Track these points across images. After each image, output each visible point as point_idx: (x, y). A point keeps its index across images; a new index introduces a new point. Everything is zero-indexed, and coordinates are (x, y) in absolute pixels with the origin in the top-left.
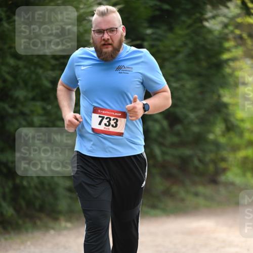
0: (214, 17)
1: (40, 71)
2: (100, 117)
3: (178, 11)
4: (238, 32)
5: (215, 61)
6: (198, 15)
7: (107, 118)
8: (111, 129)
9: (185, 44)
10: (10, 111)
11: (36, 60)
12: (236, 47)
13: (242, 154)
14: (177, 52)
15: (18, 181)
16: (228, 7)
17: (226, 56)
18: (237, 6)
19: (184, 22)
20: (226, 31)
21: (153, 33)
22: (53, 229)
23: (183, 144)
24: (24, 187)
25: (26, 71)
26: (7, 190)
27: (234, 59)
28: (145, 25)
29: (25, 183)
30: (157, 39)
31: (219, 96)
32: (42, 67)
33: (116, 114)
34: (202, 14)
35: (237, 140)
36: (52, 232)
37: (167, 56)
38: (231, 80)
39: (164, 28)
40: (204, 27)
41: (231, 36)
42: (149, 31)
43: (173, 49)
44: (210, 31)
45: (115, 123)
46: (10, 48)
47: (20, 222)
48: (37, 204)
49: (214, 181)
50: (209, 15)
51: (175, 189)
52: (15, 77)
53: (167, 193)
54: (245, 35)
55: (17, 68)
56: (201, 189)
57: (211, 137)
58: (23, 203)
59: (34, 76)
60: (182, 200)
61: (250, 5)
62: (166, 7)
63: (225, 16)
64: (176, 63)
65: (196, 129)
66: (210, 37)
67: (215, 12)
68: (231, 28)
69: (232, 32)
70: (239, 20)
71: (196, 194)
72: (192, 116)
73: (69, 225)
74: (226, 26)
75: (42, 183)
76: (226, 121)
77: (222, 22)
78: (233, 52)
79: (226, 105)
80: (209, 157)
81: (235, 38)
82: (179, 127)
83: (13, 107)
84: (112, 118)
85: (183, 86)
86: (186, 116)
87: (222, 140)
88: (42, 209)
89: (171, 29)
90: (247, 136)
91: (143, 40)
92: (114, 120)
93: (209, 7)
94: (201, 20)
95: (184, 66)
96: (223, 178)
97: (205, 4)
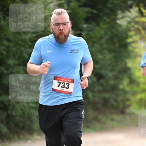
0: (122, 18)
1: (22, 49)
2: (58, 82)
3: (102, 14)
4: (136, 26)
5: (123, 43)
6: (113, 16)
7: (63, 83)
8: (65, 90)
9: (106, 33)
10: (5, 72)
11: (20, 42)
12: (135, 35)
13: (139, 96)
14: (101, 38)
15: (10, 112)
16: (130, 12)
17: (129, 40)
18: (136, 11)
19: (105, 20)
20: (129, 26)
21: (87, 27)
22: (30, 139)
23: (105, 91)
24: (13, 116)
25: (14, 49)
26: (3, 117)
27: (134, 42)
28: (83, 22)
29: (14, 113)
30: (90, 31)
31: (126, 63)
32: (23, 46)
33: (68, 81)
34: (116, 16)
35: (136, 88)
36: (29, 141)
37: (95, 40)
38: (132, 54)
39: (94, 24)
40: (117, 23)
41: (132, 29)
42: (85, 26)
43: (99, 36)
44: (120, 26)
45: (67, 86)
46: (5, 35)
47: (11, 135)
48: (21, 125)
49: (123, 112)
50: (120, 16)
51: (100, 117)
52: (8, 52)
53: (96, 119)
54: (140, 28)
55: (9, 47)
56: (115, 117)
57: (121, 87)
58: (12, 125)
59: (19, 52)
60: (105, 123)
61: (143, 11)
62: (95, 12)
63: (129, 17)
64: (101, 44)
65: (112, 82)
66: (120, 29)
67: (123, 15)
68: (132, 24)
69: (133, 26)
70: (137, 19)
71: (113, 120)
72: (110, 75)
73: (39, 137)
74: (129, 23)
75: (24, 113)
76: (130, 77)
77: (127, 21)
78: (133, 38)
79: (129, 69)
80: (120, 98)
81: (135, 30)
82: (102, 81)
83: (7, 69)
84: (66, 83)
85: (105, 57)
86: (107, 75)
87: (128, 89)
88: (23, 128)
89: (98, 25)
90: (142, 86)
91: (82, 30)
92: (67, 84)
93: (120, 12)
94: (115, 19)
95: (105, 46)
96: (128, 111)
97: (117, 10)
